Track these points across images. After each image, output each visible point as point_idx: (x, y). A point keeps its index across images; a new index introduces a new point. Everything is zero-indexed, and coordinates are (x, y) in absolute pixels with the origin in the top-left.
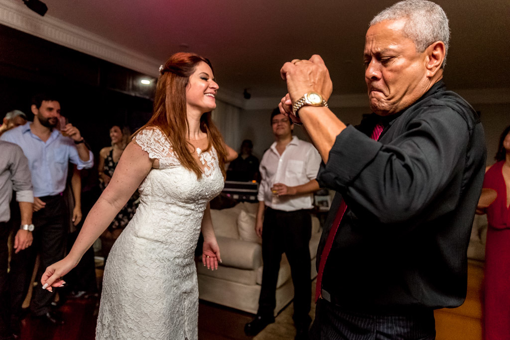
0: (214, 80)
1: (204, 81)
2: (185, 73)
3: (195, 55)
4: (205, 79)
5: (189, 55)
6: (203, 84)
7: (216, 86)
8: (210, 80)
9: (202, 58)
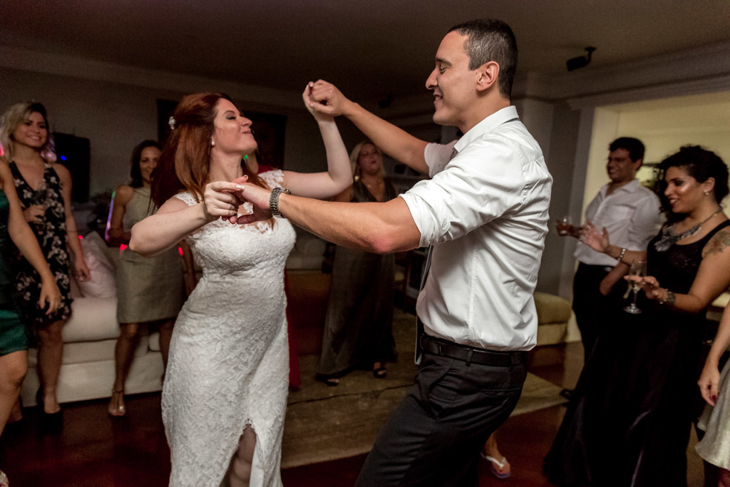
0: (241, 115)
1: (232, 120)
2: (207, 119)
3: (209, 94)
4: (233, 118)
5: (202, 95)
6: (232, 125)
7: (249, 122)
8: (238, 117)
9: (219, 95)
